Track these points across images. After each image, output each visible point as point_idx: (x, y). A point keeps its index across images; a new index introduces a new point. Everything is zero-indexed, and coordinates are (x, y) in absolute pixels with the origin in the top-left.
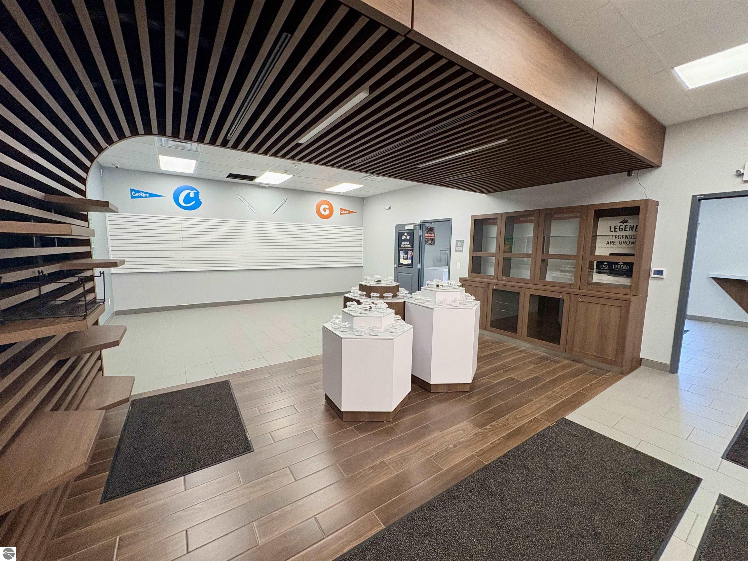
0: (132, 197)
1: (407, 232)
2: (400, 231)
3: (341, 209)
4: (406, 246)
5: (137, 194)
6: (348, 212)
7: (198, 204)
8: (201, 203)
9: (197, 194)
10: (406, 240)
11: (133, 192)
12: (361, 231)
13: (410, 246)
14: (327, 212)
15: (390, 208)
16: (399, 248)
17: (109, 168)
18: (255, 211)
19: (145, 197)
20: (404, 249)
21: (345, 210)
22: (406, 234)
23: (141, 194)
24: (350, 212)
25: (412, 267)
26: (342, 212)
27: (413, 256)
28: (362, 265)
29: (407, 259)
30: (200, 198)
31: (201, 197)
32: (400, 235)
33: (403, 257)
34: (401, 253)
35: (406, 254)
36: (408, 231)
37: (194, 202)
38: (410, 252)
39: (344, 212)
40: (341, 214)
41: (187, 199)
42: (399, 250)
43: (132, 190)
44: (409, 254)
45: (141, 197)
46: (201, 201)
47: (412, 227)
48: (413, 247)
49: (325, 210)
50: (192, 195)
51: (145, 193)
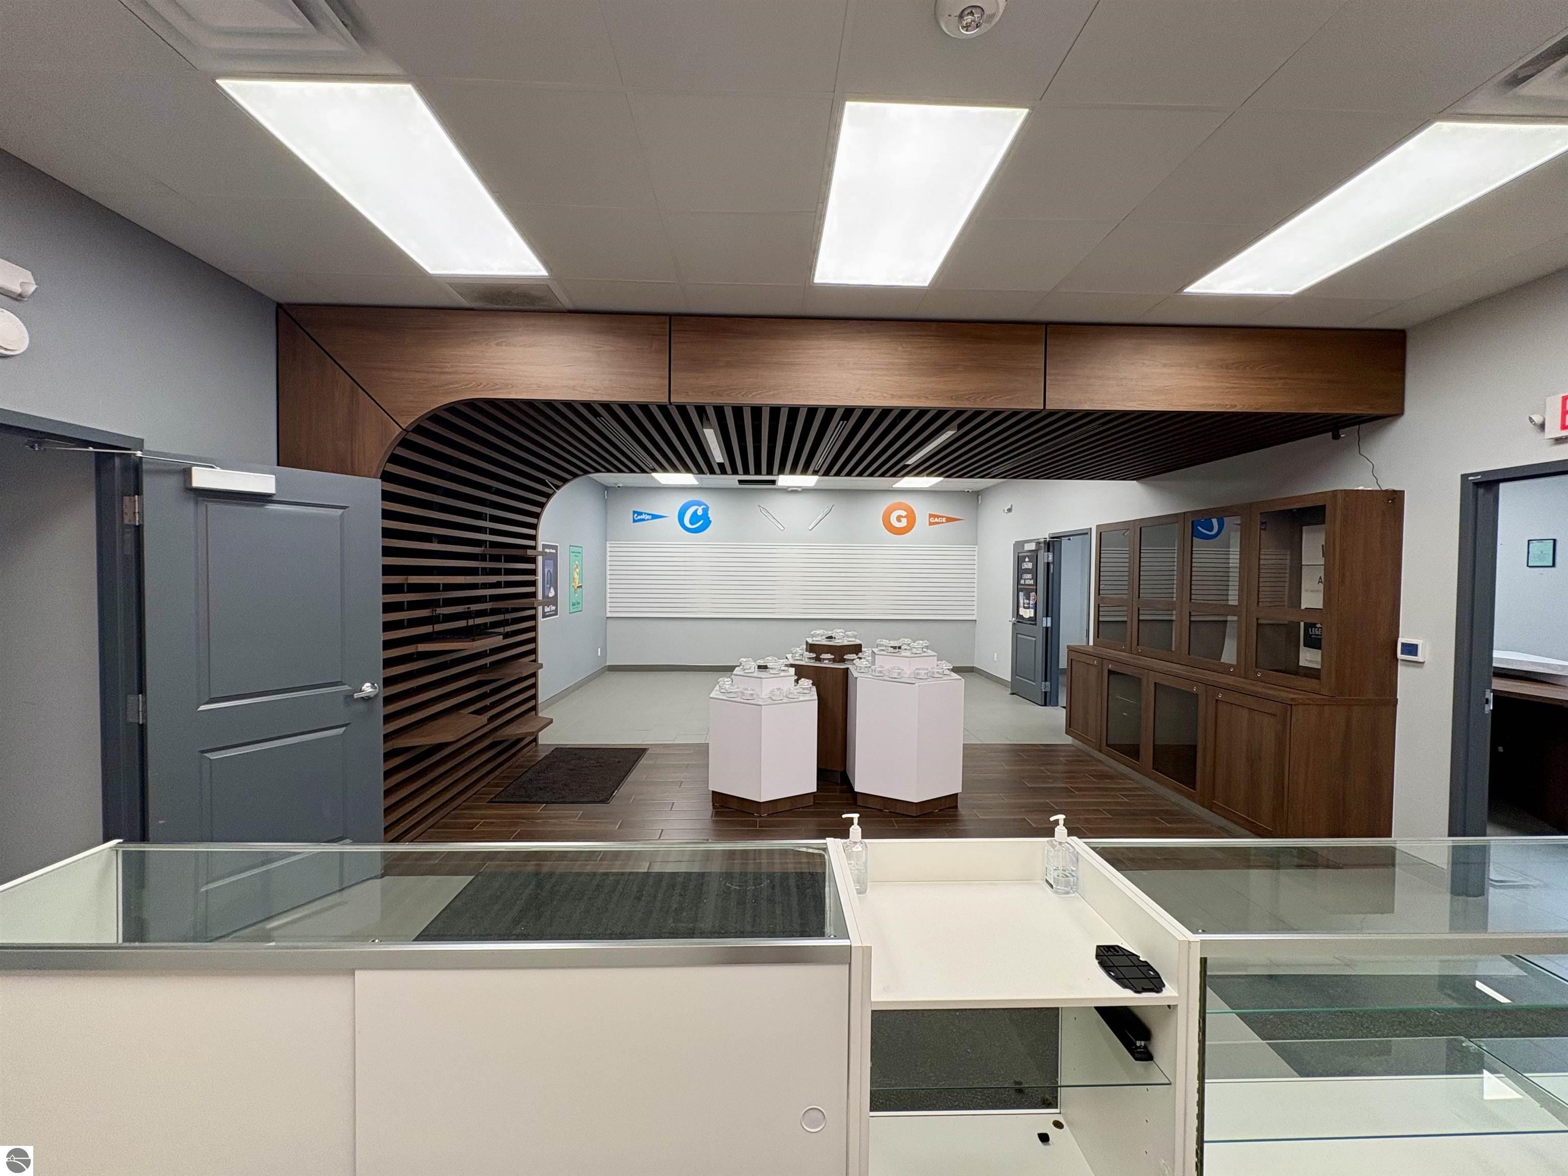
0: (634, 521)
1: (1028, 556)
2: (1020, 555)
3: (930, 515)
4: (1027, 582)
5: (639, 517)
6: (944, 520)
7: (707, 523)
8: (710, 521)
9: (706, 511)
10: (1027, 571)
11: (636, 515)
12: (972, 553)
13: (1032, 582)
14: (904, 523)
15: (1010, 510)
16: (1019, 588)
17: (613, 487)
18: (782, 529)
19: (648, 520)
20: (1025, 589)
21: (938, 517)
22: (1027, 560)
23: (643, 517)
24: (949, 520)
25: (1035, 624)
26: (932, 520)
27: (1036, 603)
28: (974, 618)
29: (1028, 608)
30: (709, 516)
31: (710, 514)
32: (1019, 560)
33: (1024, 604)
34: (1021, 594)
35: (1027, 599)
36: (1029, 554)
37: (702, 522)
38: (1033, 594)
39: (936, 520)
40: (931, 524)
41: (694, 518)
42: (1019, 591)
43: (634, 512)
44: (1031, 598)
45: (643, 520)
46: (711, 519)
47: (1032, 546)
48: (1036, 586)
49: (899, 519)
50: (700, 512)
51: (649, 514)
